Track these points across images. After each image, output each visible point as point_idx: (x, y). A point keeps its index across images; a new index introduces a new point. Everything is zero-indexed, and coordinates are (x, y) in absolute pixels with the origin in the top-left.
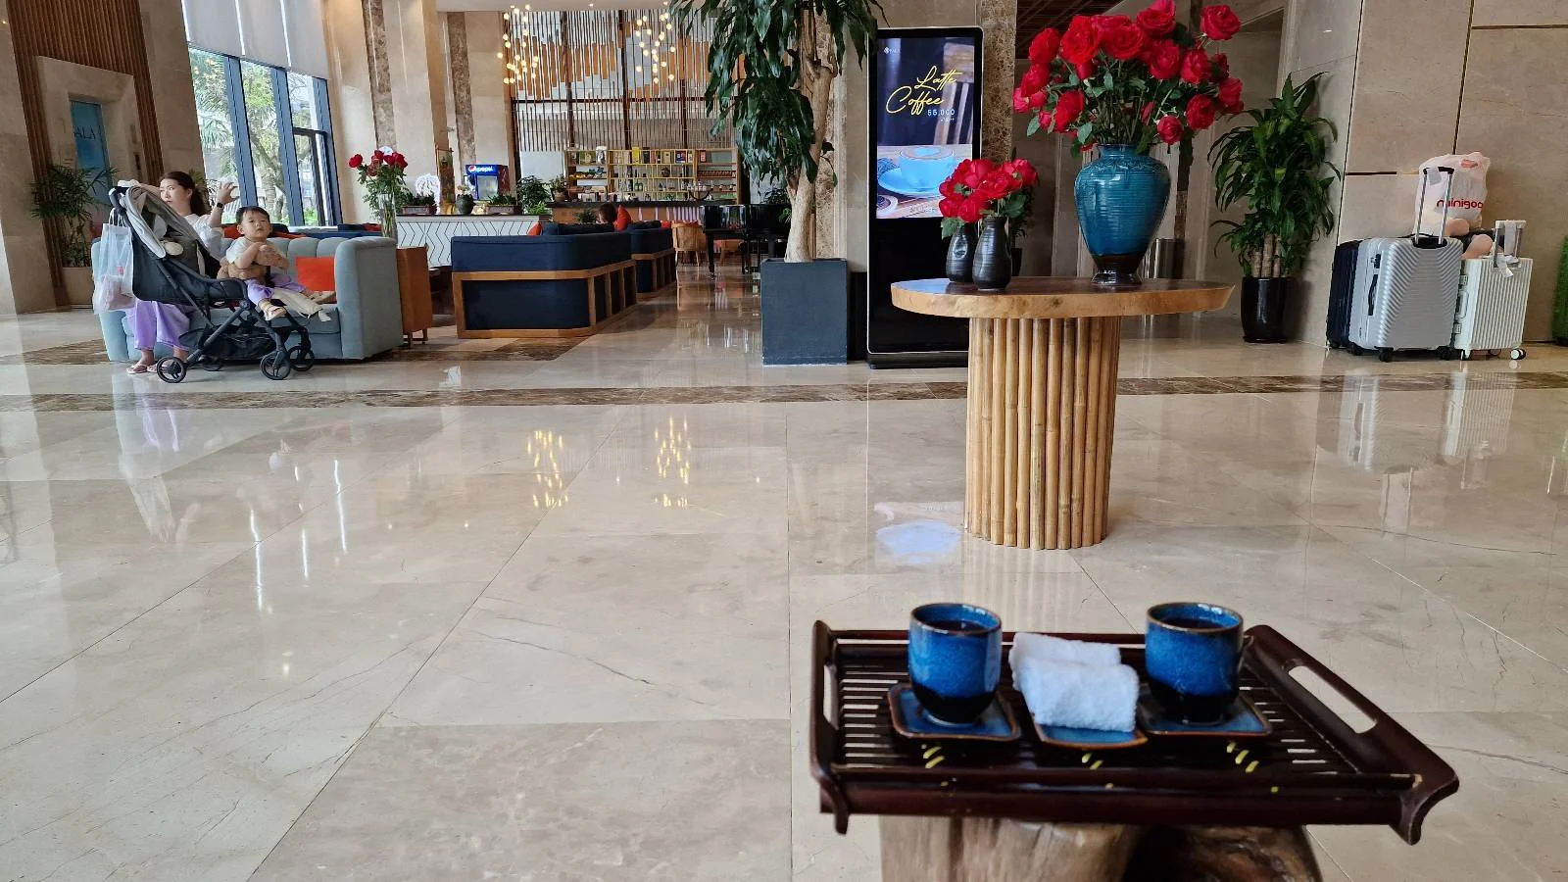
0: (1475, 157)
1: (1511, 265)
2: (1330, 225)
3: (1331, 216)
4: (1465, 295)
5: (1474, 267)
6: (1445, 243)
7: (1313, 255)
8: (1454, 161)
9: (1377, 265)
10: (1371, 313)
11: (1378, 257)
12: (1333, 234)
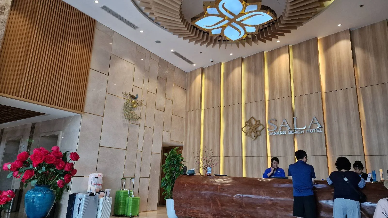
0: (100, 174)
1: (108, 199)
2: (68, 189)
3: (69, 186)
4: (99, 207)
5: (101, 200)
6: (95, 194)
7: (63, 196)
8: (97, 175)
9: (81, 200)
10: (79, 213)
11: (81, 198)
12: (69, 191)
